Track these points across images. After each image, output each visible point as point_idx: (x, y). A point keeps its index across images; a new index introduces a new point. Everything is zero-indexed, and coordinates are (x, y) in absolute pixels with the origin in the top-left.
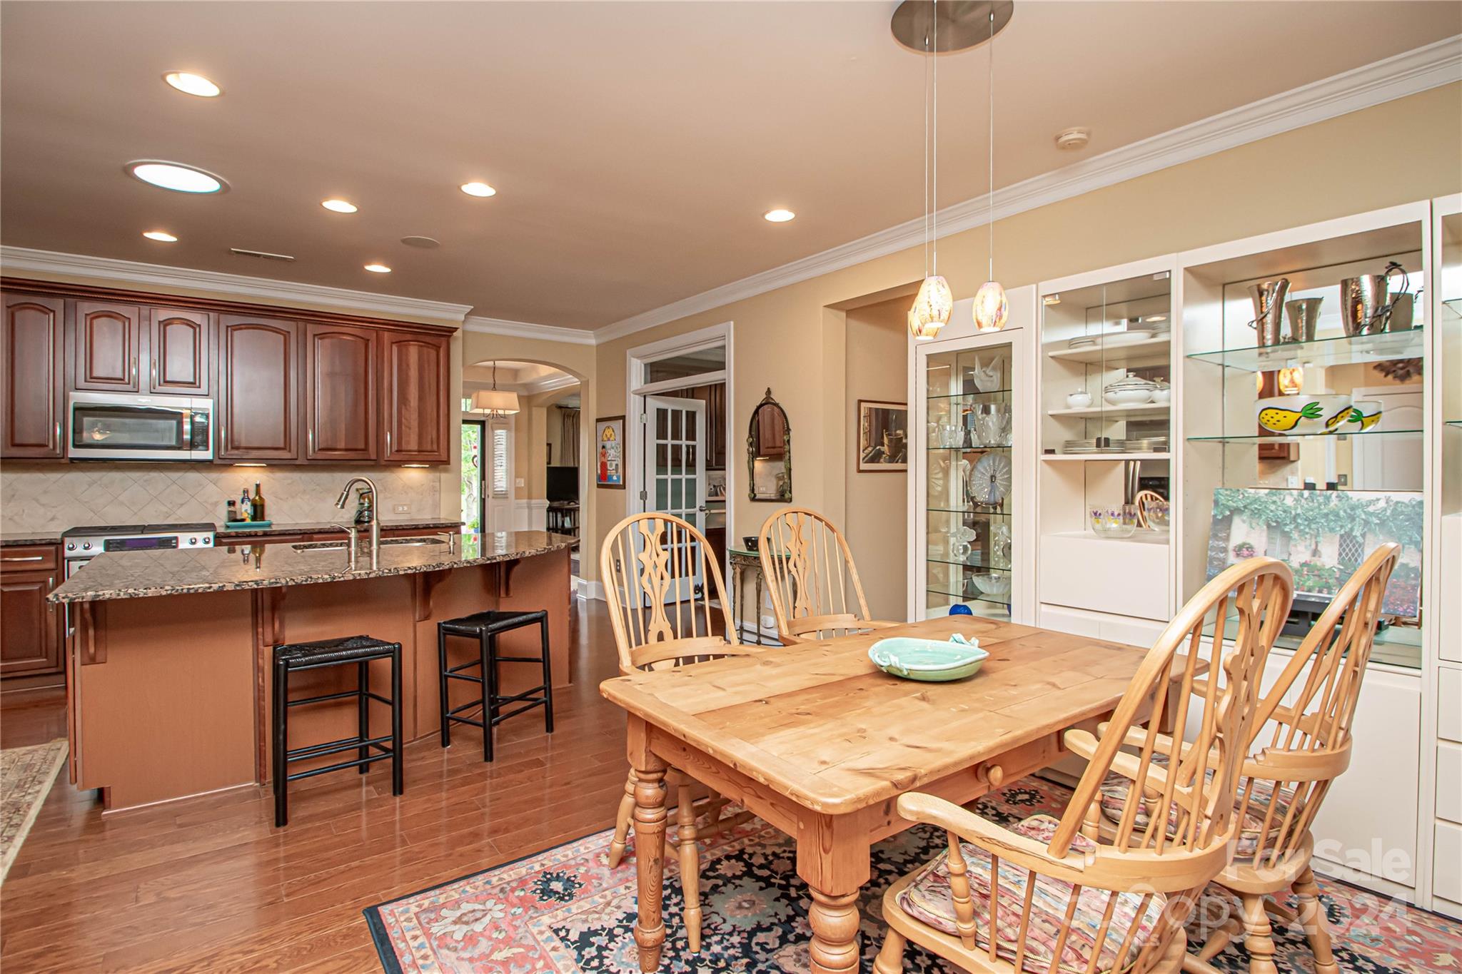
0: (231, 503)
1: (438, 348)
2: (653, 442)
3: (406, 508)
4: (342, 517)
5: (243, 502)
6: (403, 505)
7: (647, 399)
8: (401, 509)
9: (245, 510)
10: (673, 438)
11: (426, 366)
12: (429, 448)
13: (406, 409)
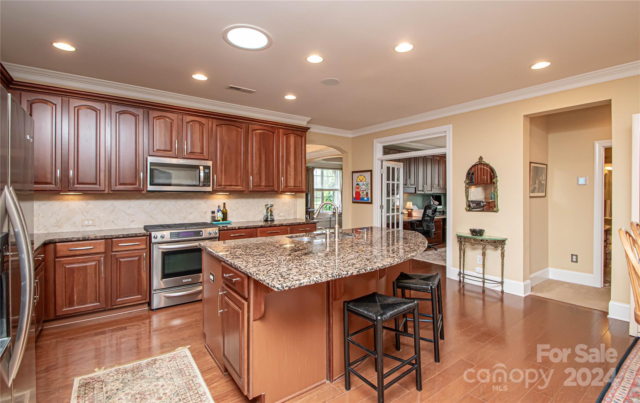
0: (213, 212)
1: (302, 137)
2: (385, 182)
3: (283, 214)
4: (258, 218)
5: (218, 212)
6: (282, 213)
7: (383, 162)
8: (281, 214)
9: (219, 216)
10: (392, 181)
11: (297, 146)
12: (298, 186)
13: (289, 166)
